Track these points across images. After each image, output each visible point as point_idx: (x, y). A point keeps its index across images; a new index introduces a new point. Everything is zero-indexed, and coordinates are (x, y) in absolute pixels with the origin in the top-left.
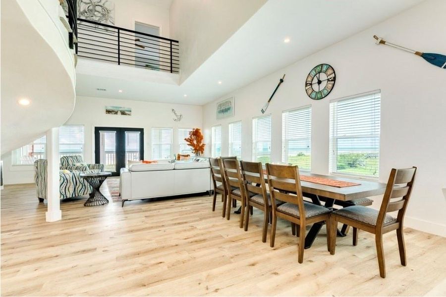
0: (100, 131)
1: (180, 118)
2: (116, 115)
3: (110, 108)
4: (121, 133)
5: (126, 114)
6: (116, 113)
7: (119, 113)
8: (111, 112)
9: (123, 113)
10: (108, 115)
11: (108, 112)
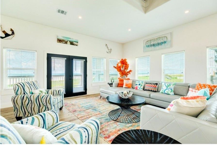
0: (52, 57)
1: (110, 51)
2: (65, 44)
3: (61, 38)
4: (69, 60)
5: (73, 45)
6: (66, 43)
7: (69, 43)
8: (62, 41)
9: (72, 43)
10: (59, 43)
11: (60, 41)
